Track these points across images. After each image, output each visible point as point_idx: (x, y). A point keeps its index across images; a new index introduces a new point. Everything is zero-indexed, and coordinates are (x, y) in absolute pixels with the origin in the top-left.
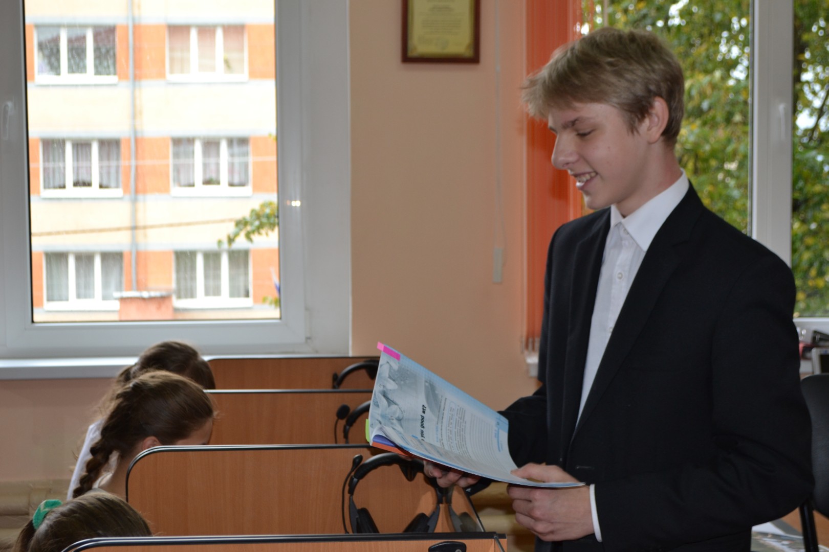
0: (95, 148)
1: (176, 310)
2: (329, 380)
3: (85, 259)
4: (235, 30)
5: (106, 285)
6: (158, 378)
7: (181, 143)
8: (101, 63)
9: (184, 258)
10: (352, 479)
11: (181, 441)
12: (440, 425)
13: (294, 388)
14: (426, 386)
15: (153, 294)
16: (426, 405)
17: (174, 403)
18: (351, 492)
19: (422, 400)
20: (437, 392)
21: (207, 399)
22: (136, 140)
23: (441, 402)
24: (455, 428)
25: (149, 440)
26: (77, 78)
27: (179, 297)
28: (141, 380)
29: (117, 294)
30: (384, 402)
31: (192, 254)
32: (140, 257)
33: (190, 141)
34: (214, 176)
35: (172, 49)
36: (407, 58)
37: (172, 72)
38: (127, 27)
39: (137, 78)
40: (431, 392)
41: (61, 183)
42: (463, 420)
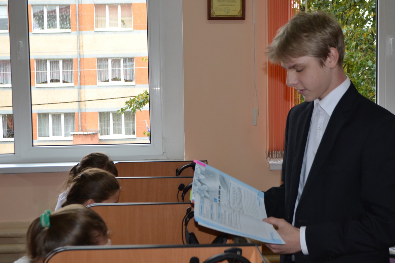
0: (61, 63)
1: (100, 140)
2: (175, 172)
3: (56, 116)
4: (126, 6)
5: (66, 129)
6: (93, 171)
7: (102, 61)
8: (63, 23)
9: (104, 115)
10: (186, 219)
11: (104, 201)
12: (228, 194)
13: (158, 176)
14: (220, 178)
15: (89, 133)
16: (221, 185)
17: (101, 183)
18: (186, 225)
19: (218, 183)
20: (226, 180)
21: (117, 181)
22: (80, 59)
23: (228, 185)
24: (237, 195)
25: (90, 201)
26: (52, 30)
27: (101, 135)
28: (85, 172)
29: (73, 133)
30: (199, 184)
31: (107, 114)
32: (83, 115)
33: (106, 59)
34: (117, 76)
35: (97, 16)
36: (210, 18)
37: (97, 27)
38: (75, 5)
39: (80, 29)
40: (223, 180)
41: (45, 81)
42: (241, 193)
